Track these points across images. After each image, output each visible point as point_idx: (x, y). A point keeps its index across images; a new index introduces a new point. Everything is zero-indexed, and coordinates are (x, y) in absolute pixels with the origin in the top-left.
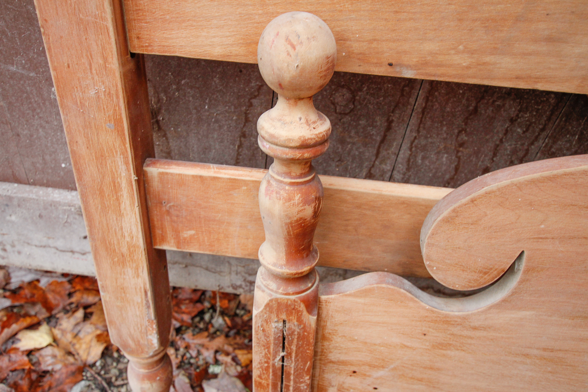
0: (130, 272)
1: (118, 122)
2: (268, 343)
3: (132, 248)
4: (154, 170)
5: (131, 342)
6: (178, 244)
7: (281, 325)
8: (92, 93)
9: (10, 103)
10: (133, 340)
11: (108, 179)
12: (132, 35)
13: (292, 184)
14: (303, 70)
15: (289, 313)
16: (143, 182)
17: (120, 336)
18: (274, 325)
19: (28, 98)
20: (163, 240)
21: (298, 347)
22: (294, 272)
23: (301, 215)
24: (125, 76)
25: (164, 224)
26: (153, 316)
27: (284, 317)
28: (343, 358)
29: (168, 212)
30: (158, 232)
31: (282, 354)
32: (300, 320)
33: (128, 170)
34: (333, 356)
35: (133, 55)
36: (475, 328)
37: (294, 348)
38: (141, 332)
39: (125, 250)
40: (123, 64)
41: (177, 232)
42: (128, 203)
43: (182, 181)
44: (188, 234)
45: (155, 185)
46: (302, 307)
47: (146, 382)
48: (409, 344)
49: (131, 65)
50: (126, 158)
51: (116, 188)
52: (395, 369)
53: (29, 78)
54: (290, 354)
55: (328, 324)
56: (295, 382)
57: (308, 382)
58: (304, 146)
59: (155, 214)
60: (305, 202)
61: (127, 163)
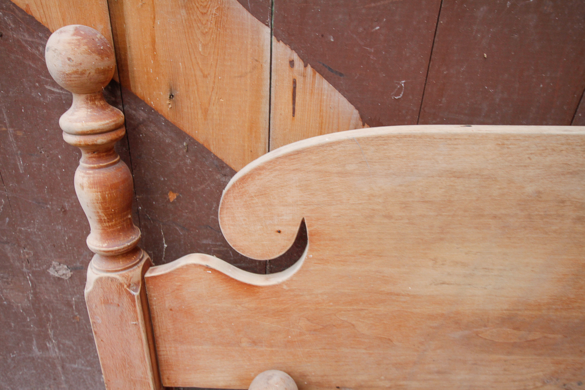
9: (71, 386)
19: (84, 381)
53: (86, 371)
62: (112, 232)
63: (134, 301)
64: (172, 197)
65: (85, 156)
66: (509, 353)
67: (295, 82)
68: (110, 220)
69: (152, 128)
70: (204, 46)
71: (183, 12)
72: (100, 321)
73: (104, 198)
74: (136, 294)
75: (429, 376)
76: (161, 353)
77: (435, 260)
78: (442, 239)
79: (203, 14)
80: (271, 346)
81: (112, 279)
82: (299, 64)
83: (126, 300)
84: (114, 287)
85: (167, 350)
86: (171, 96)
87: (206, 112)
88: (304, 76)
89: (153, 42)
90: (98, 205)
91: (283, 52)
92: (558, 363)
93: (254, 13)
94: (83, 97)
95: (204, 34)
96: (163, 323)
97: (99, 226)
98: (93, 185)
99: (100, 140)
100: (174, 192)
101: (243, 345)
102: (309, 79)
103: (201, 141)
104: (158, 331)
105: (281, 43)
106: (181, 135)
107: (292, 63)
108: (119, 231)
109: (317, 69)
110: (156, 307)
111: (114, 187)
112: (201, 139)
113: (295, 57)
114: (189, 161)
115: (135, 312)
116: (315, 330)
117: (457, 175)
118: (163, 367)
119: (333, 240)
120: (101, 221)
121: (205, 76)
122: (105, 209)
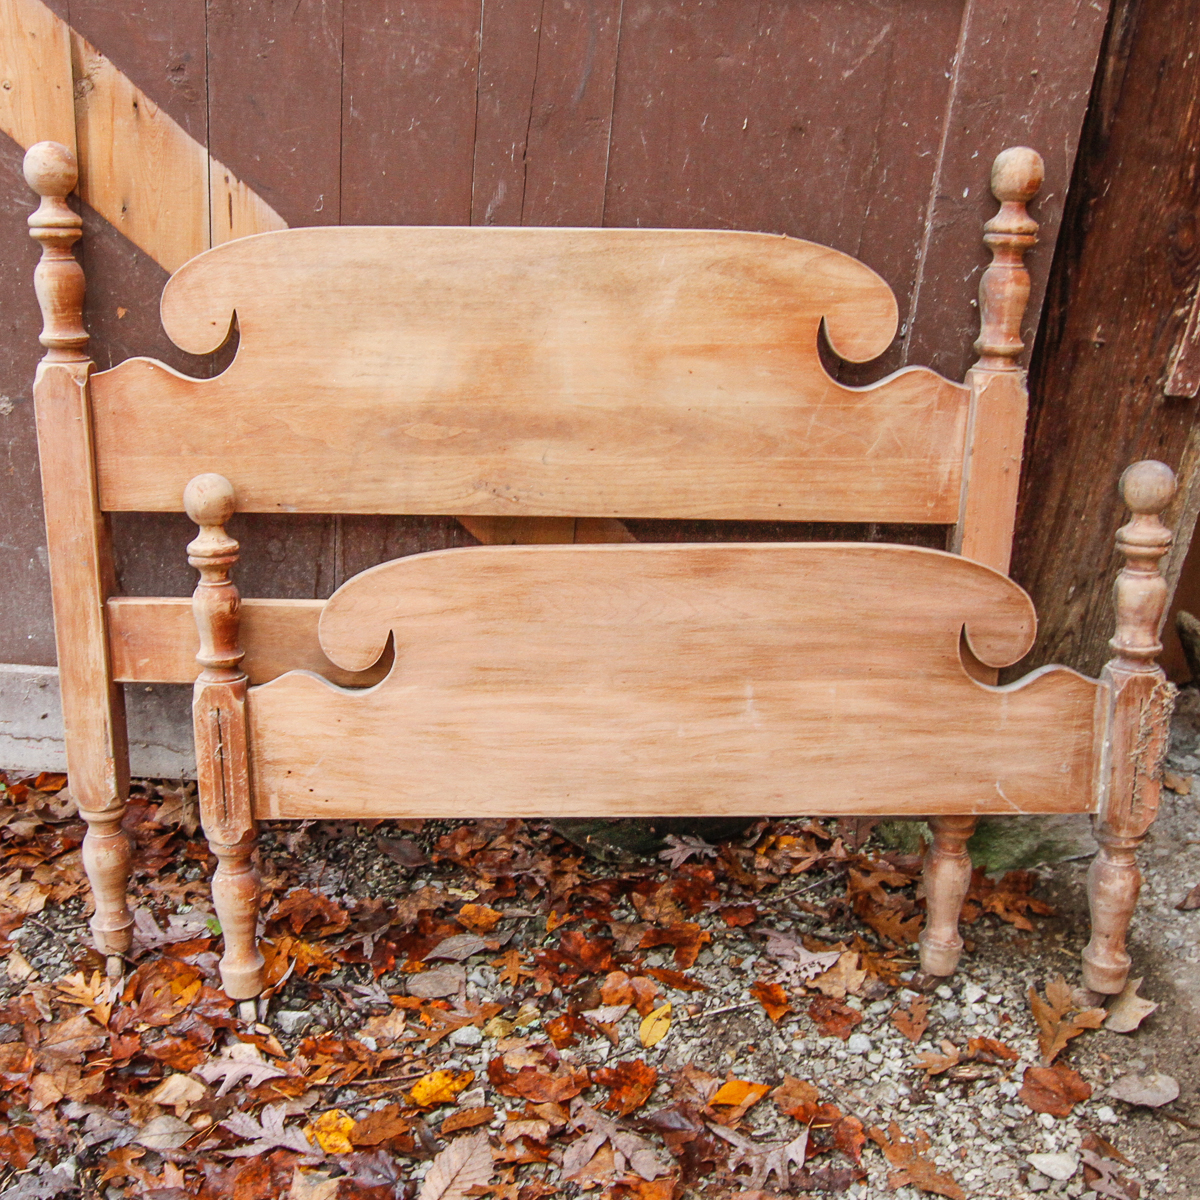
0: (92, 701)
1: (90, 560)
2: (207, 734)
3: (95, 673)
4: (115, 604)
5: (89, 793)
6: (135, 674)
7: (216, 713)
8: (73, 539)
10: (92, 788)
11: (79, 610)
12: (103, 499)
13: (213, 587)
14: (209, 505)
15: (221, 702)
16: (106, 612)
17: (79, 784)
18: (210, 714)
20: (122, 671)
21: (233, 736)
22: (220, 659)
23: (220, 609)
24: (97, 526)
25: (123, 654)
26: (111, 753)
27: (217, 704)
28: (277, 756)
29: (126, 643)
30: (118, 663)
31: (220, 745)
32: (230, 707)
33: (95, 599)
34: (269, 755)
35: (103, 513)
36: (377, 709)
37: (229, 737)
38: (99, 776)
39: (89, 678)
40: (96, 517)
41: (133, 661)
42: (94, 629)
43: (138, 611)
44: (143, 662)
45: (116, 616)
46: (231, 693)
47: (103, 849)
48: (328, 733)
49: (101, 520)
50: (95, 589)
51: (86, 616)
52: (322, 763)
54: (226, 744)
55: (259, 719)
56: (235, 778)
57: (246, 776)
58: (216, 555)
59: (116, 644)
60: (223, 599)
61: (95, 593)
62: (65, 324)
63: (79, 394)
64: (121, 312)
65: (46, 250)
66: (436, 454)
67: (230, 196)
68: (63, 311)
69: (105, 239)
70: (154, 164)
71: (137, 135)
72: (45, 418)
73: (60, 287)
74: (82, 385)
75: (366, 486)
76: (102, 467)
77: (353, 349)
78: (356, 328)
79: (153, 137)
80: (211, 454)
81: (61, 369)
82: (233, 179)
83: (72, 392)
84: (62, 378)
85: (108, 463)
86: (124, 209)
87: (154, 223)
88: (238, 191)
89: (111, 159)
90: (54, 294)
91: (219, 169)
92: (481, 463)
93: (194, 136)
94: (50, 198)
95: (153, 154)
96: (106, 430)
97: (53, 317)
98: (52, 274)
99: (62, 233)
100: (123, 307)
101: (183, 453)
102: (242, 193)
103: (149, 253)
104: (100, 441)
105: (217, 162)
106: (131, 246)
107: (227, 179)
108: (70, 324)
109: (248, 184)
110: (99, 411)
111: (69, 278)
112: (149, 250)
113: (229, 174)
114: (138, 274)
115: (79, 405)
116: (252, 432)
117: (361, 266)
118: (103, 486)
119: (261, 331)
120: (55, 311)
121: (154, 191)
122: (61, 298)
